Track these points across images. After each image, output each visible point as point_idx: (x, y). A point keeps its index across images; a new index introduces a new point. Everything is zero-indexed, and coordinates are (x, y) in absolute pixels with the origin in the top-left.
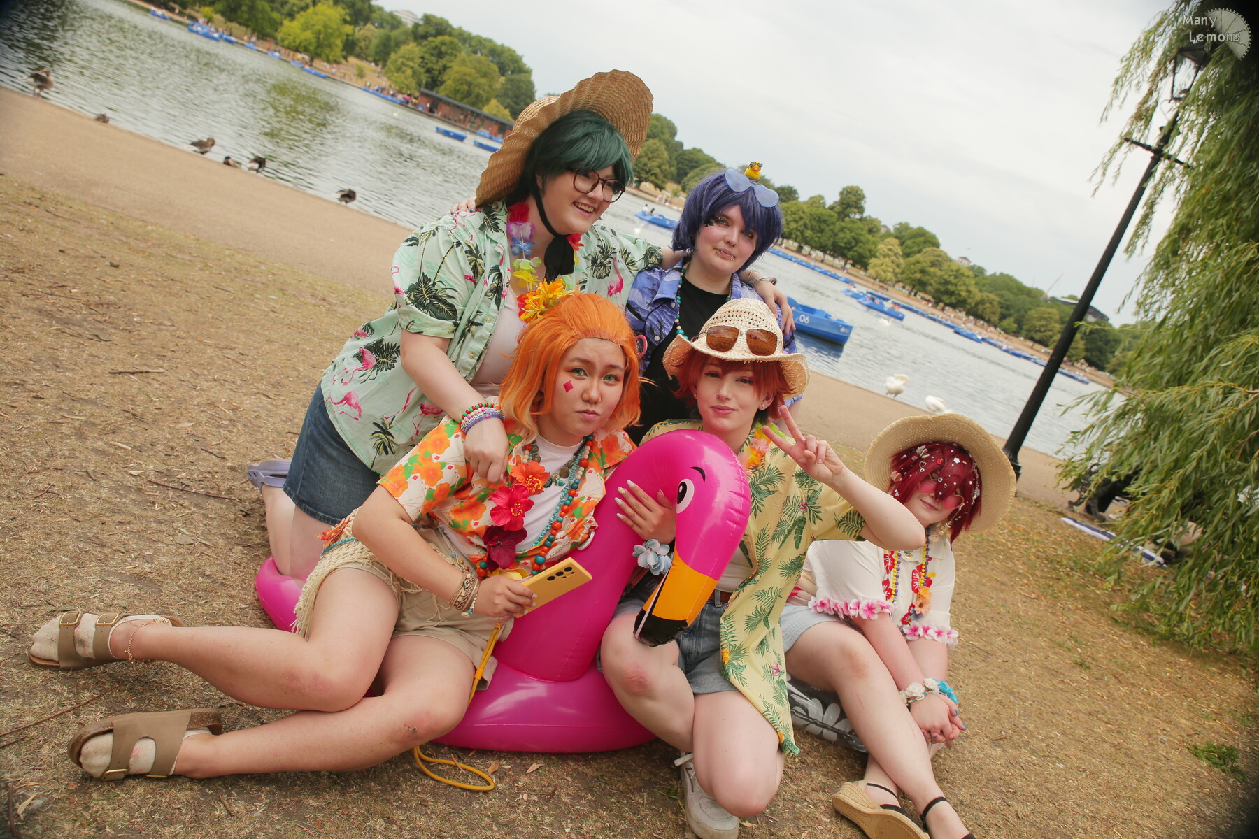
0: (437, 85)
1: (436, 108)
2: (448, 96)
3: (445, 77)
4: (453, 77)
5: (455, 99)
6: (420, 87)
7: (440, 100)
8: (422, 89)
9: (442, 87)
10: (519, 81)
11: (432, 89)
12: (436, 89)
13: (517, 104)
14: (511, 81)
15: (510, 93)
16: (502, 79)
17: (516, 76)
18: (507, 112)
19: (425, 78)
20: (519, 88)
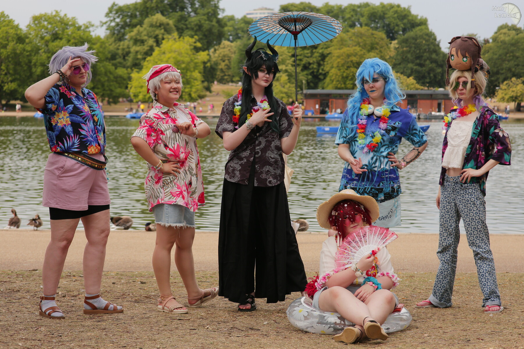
0: (320, 80)
1: (328, 106)
2: (337, 88)
3: (327, 68)
4: (335, 65)
5: (347, 88)
6: (302, 89)
7: (329, 95)
8: (305, 91)
9: (328, 80)
10: (415, 39)
11: (316, 87)
12: (320, 85)
13: (421, 65)
14: (406, 41)
15: (409, 56)
16: (394, 44)
17: (410, 34)
18: (411, 80)
19: (303, 77)
20: (418, 46)
